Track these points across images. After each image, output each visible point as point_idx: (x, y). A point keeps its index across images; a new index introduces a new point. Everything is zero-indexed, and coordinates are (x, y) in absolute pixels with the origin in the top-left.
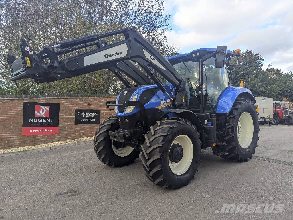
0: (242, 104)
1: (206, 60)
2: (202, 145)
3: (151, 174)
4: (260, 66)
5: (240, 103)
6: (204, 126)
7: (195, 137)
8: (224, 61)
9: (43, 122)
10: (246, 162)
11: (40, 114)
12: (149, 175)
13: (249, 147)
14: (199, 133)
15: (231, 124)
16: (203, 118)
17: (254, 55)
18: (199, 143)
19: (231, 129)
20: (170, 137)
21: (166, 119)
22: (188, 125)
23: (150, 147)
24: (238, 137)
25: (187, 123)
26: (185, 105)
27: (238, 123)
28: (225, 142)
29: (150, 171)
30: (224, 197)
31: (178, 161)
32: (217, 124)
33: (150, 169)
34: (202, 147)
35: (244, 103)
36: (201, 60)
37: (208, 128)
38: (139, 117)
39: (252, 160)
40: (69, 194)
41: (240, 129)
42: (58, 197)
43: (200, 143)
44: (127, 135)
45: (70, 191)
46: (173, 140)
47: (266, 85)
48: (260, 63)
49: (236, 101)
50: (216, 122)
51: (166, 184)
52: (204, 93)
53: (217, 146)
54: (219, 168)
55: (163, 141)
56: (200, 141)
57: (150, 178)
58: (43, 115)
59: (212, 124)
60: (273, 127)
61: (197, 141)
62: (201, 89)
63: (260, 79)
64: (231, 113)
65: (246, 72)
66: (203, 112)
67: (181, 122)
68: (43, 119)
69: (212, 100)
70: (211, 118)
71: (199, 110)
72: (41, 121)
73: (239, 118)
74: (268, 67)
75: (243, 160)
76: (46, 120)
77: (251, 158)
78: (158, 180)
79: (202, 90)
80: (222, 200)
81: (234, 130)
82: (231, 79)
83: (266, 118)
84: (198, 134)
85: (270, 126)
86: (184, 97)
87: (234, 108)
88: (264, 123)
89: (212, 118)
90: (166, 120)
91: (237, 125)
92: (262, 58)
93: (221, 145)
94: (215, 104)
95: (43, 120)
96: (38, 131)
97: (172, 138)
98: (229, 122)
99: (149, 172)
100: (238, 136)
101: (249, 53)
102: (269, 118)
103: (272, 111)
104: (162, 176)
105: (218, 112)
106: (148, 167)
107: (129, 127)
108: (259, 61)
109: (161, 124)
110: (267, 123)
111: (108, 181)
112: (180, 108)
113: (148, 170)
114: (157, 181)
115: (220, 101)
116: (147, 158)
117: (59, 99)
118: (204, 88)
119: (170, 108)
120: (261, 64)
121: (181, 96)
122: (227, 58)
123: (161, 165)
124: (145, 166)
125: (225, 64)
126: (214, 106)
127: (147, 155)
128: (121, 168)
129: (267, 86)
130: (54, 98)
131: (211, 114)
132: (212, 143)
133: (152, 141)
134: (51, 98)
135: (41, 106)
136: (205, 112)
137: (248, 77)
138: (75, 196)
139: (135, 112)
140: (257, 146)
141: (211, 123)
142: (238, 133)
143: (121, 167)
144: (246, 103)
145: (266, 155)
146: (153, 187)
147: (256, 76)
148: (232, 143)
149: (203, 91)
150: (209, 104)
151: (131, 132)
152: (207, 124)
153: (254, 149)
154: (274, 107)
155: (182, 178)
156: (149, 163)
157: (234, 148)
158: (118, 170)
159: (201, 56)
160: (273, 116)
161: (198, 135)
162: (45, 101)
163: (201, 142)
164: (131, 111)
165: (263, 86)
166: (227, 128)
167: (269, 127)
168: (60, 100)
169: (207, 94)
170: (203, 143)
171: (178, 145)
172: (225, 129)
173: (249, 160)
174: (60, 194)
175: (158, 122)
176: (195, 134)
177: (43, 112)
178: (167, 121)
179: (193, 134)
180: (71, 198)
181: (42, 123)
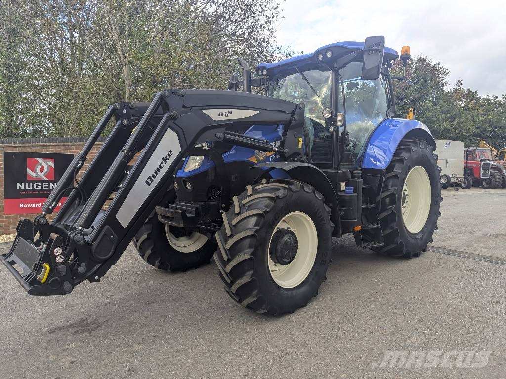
0: (411, 152)
1: (344, 65)
2: (334, 231)
3: (235, 288)
4: (443, 85)
5: (408, 150)
6: (339, 194)
7: (321, 216)
8: (378, 67)
9: (44, 188)
10: (417, 258)
11: (37, 174)
12: (231, 290)
13: (422, 231)
14: (330, 207)
15: (390, 189)
16: (336, 179)
17: (432, 65)
18: (329, 227)
19: (390, 200)
20: (270, 217)
21: (264, 181)
22: (307, 192)
23: (231, 236)
24: (403, 212)
25: (305, 188)
26: (303, 155)
27: (402, 187)
28: (378, 223)
29: (232, 283)
30: (374, 331)
31: (289, 262)
32: (363, 189)
33: (231, 279)
34: (335, 234)
35: (414, 149)
36: (335, 66)
37: (347, 198)
38: (213, 178)
39: (427, 254)
40: (75, 329)
41: (407, 197)
42: (54, 335)
43: (331, 226)
44: (191, 213)
45: (80, 322)
46: (276, 223)
47: (452, 119)
48: (442, 80)
49: (399, 145)
50: (361, 186)
51: (263, 308)
52: (341, 130)
53: (363, 231)
54: (365, 271)
55: (256, 225)
56: (331, 222)
57: (233, 295)
58: (42, 175)
59: (354, 190)
60: (461, 192)
61: (325, 223)
62: (334, 122)
63: (442, 109)
64: (390, 168)
65: (418, 95)
66: (338, 168)
67: (292, 187)
68: (44, 183)
69: (355, 145)
70: (352, 179)
71: (331, 163)
72: (40, 188)
73: (404, 179)
74: (456, 87)
75: (411, 255)
76: (49, 185)
77: (425, 250)
78: (247, 299)
79: (335, 126)
80: (370, 335)
81: (395, 200)
82: (392, 105)
83: (451, 176)
84: (327, 209)
85: (457, 191)
86: (300, 139)
87: (396, 158)
88: (448, 185)
89: (354, 178)
90: (265, 183)
91: (401, 191)
92: (445, 71)
93: (372, 229)
94: (360, 153)
95: (44, 186)
96: (34, 206)
97: (275, 218)
98: (386, 186)
99: (230, 285)
100: (403, 210)
101: (423, 62)
102: (455, 176)
103: (462, 165)
104: (255, 292)
105: (366, 166)
106: (228, 276)
107: (194, 197)
108: (440, 75)
109: (255, 191)
110: (452, 185)
111: (157, 300)
112: (294, 161)
113: (229, 281)
114: (246, 302)
115: (370, 146)
116: (226, 258)
117: (73, 145)
118: (340, 121)
119: (276, 160)
120: (443, 82)
121: (295, 136)
122: (384, 64)
123: (251, 272)
124: (223, 272)
125: (381, 75)
126: (358, 157)
127: (226, 252)
128: (183, 274)
129: (454, 121)
130: (62, 143)
131: (352, 171)
132: (354, 225)
133: (234, 226)
134: (56, 144)
135: (38, 160)
136: (341, 167)
137: (421, 105)
138: (86, 334)
139: (205, 168)
140: (437, 228)
141: (352, 187)
142: (402, 206)
143: (183, 272)
144: (419, 149)
145: (453, 244)
146: (240, 312)
147: (435, 103)
148: (392, 225)
149: (338, 127)
150: (350, 153)
151: (197, 207)
152: (344, 189)
153: (431, 234)
154: (464, 157)
155: (294, 294)
156: (229, 268)
157: (395, 234)
158: (179, 278)
159: (334, 59)
160: (462, 173)
161: (328, 212)
162: (44, 150)
163: (332, 224)
164: (197, 167)
165: (446, 121)
166: (383, 197)
167: (456, 193)
168: (74, 147)
169: (345, 133)
170: (336, 227)
171: (288, 232)
172: (378, 199)
173: (422, 254)
174: (58, 329)
175: (249, 189)
176: (320, 210)
177: (42, 169)
178: (265, 185)
179: (318, 210)
180: (78, 336)
181: (42, 190)
